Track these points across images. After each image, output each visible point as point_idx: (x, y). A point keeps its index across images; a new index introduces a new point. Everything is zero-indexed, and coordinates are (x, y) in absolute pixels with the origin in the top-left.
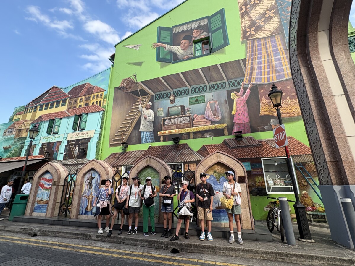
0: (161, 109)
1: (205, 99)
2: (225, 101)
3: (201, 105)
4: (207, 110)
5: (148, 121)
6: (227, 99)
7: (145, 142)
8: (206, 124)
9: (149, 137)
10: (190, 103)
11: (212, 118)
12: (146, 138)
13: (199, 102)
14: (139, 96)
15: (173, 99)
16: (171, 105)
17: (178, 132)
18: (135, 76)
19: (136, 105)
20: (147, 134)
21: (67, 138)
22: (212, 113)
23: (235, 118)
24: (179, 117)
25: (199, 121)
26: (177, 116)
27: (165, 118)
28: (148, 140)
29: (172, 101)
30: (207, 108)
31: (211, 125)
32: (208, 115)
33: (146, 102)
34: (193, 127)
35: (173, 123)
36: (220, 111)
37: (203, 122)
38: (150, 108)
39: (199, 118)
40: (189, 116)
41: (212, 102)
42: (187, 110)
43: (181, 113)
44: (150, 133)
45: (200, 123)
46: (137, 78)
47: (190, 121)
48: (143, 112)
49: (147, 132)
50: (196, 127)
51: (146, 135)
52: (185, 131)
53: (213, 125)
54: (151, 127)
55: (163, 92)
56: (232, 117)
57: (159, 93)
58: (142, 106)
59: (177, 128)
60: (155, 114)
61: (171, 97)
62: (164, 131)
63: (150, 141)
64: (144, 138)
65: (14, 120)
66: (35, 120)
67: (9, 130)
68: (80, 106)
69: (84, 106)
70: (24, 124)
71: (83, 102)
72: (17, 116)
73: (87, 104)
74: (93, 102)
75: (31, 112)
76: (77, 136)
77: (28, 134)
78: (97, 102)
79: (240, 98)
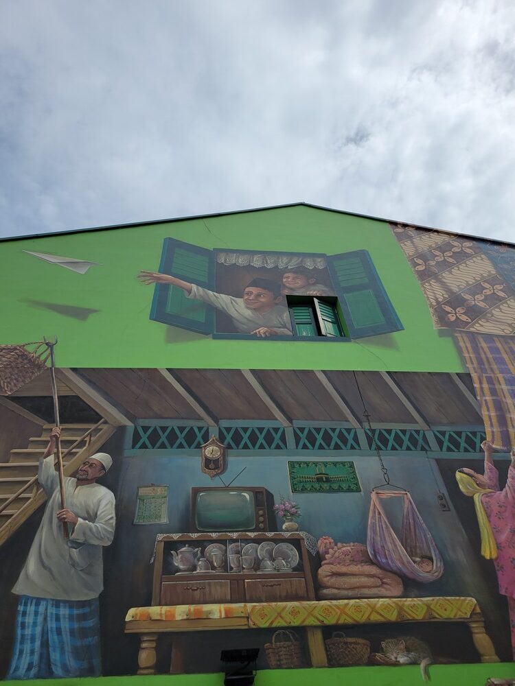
0: (159, 489)
1: (355, 478)
2: (441, 498)
3: (346, 501)
4: (374, 525)
5: (81, 539)
6: (444, 491)
7: (34, 671)
8: (382, 591)
9: (66, 638)
10: (293, 485)
11: (403, 563)
12: (45, 644)
13: (335, 486)
14: (53, 421)
15: (218, 454)
16: (205, 480)
17: (244, 621)
18: (50, 346)
19: (28, 456)
20: (58, 619)
22: (398, 542)
23: (499, 574)
24: (248, 541)
25: (344, 569)
26: (235, 535)
27: (176, 537)
28: (55, 656)
29: (212, 466)
30: (374, 517)
31: (405, 596)
32: (383, 547)
33: (81, 451)
34: (318, 599)
35: (213, 568)
36: (429, 536)
37: (364, 580)
38: (101, 481)
39: (346, 554)
40: (296, 543)
41: (387, 494)
42: (285, 510)
43: (258, 522)
44: (81, 611)
45: (354, 581)
46: (55, 352)
47: (299, 568)
48: (56, 495)
49: (57, 603)
50: (334, 602)
51: (52, 624)
52: (279, 615)
53: (417, 601)
54: (89, 574)
55: (174, 424)
56: (488, 570)
57: (154, 423)
58: (57, 466)
59: (239, 595)
60: (124, 513)
61: (210, 449)
62: (165, 608)
63: (72, 663)
64: (33, 640)
79: (494, 496)
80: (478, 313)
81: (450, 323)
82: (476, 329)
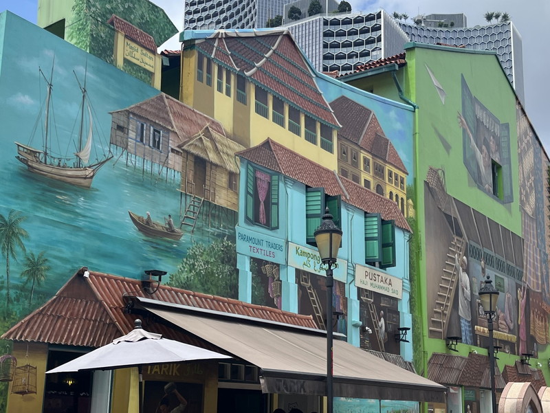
0: (475, 279)
1: (504, 286)
5: (466, 297)
7: (465, 341)
9: (468, 332)
12: (466, 334)
14: (454, 233)
18: (444, 174)
20: (466, 326)
21: (354, 276)
23: (520, 330)
28: (467, 338)
29: (483, 271)
33: (461, 253)
44: (469, 324)
48: (460, 274)
49: (465, 321)
51: (466, 328)
53: (510, 335)
54: (468, 311)
55: (476, 246)
57: (472, 244)
61: (482, 262)
62: (480, 328)
63: (470, 341)
64: (464, 332)
65: (120, 62)
66: (252, 146)
67: (142, 126)
68: (367, 183)
69: (375, 192)
70: (213, 140)
71: (371, 174)
72: (129, 42)
73: (380, 189)
74: (391, 193)
75: (228, 94)
76: (373, 281)
77: (238, 199)
78: (397, 195)
79: (522, 302)
80: (527, 196)
81: (522, 201)
82: (526, 209)
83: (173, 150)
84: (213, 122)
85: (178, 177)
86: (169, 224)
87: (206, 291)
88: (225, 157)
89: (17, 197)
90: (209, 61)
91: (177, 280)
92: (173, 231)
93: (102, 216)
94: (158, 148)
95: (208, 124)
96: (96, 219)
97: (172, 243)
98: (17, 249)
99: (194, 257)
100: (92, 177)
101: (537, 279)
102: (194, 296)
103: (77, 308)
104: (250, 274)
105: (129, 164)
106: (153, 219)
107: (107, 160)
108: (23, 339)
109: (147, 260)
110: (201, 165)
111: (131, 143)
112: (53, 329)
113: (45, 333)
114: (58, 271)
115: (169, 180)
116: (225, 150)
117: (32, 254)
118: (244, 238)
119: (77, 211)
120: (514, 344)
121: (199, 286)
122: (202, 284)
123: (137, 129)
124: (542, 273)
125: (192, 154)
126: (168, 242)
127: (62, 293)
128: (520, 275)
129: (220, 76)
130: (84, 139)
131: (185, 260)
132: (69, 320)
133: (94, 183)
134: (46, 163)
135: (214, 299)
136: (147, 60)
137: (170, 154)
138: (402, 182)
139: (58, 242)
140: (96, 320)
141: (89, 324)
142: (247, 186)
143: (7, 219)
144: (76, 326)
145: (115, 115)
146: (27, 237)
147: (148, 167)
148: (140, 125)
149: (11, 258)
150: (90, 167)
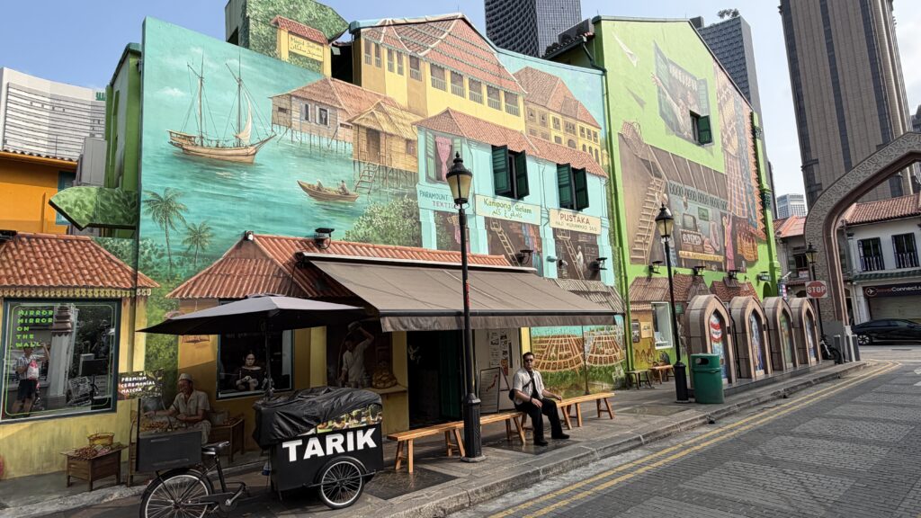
0: (677, 212)
1: (708, 216)
9: (672, 257)
10: (699, 216)
13: (705, 218)
14: (652, 175)
18: (639, 126)
19: (651, 191)
21: (548, 219)
23: (727, 251)
24: (693, 234)
26: (691, 232)
27: (682, 230)
28: (672, 262)
34: (704, 253)
35: (689, 241)
40: (700, 236)
55: (676, 183)
57: (672, 182)
63: (674, 264)
65: (285, 56)
66: (430, 116)
67: (307, 106)
68: (558, 140)
69: (566, 146)
70: (386, 114)
71: (562, 131)
72: (294, 37)
73: (571, 143)
74: (584, 146)
75: (400, 71)
76: (569, 222)
77: (417, 162)
78: (590, 148)
79: (728, 228)
80: (729, 139)
81: (723, 144)
82: (728, 150)
83: (342, 125)
84: (385, 98)
85: (350, 148)
86: (343, 188)
87: (385, 243)
88: (401, 127)
89: (173, 177)
90: (377, 46)
91: (354, 235)
92: (348, 194)
93: (269, 187)
94: (326, 123)
95: (379, 100)
96: (263, 190)
97: (348, 204)
98: (176, 220)
99: (372, 215)
100: (254, 154)
101: (743, 207)
102: (374, 248)
103: (246, 267)
104: (434, 225)
105: (295, 139)
106: (325, 185)
107: (271, 138)
108: (190, 296)
109: (319, 220)
110: (374, 136)
111: (296, 122)
112: (223, 286)
113: (214, 288)
114: (225, 237)
115: (339, 151)
116: (400, 120)
117: (194, 225)
118: (426, 195)
119: (241, 184)
120: (721, 263)
121: (379, 239)
122: (382, 237)
123: (301, 109)
124: (748, 203)
125: (364, 127)
126: (342, 204)
127: (229, 254)
128: (724, 207)
129: (391, 57)
130: (243, 122)
131: (361, 218)
132: (239, 277)
133: (257, 159)
134: (202, 145)
135: (396, 249)
136: (314, 51)
137: (339, 128)
138: (595, 135)
139: (220, 212)
140: (268, 276)
141: (261, 279)
142: (426, 150)
143: (162, 197)
144: (247, 281)
145: (276, 99)
146: (186, 210)
147: (315, 141)
148: (304, 106)
149: (169, 228)
150: (251, 146)
